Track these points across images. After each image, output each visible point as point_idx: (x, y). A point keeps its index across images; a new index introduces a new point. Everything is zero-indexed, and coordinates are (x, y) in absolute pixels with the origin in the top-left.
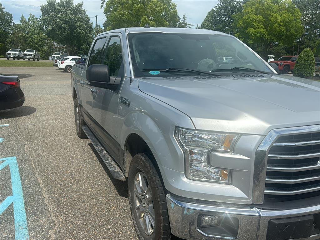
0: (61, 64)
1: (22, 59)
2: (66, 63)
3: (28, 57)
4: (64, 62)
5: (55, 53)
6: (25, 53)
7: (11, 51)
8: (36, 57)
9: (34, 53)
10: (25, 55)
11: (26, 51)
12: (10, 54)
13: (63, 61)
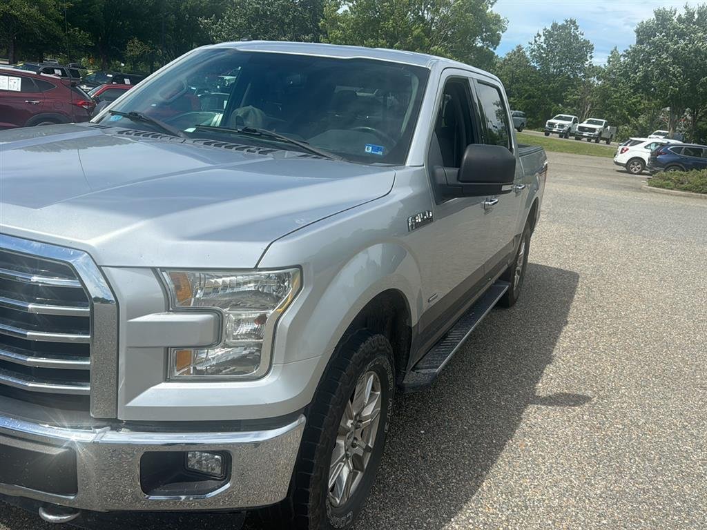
0: (622, 152)
1: (574, 138)
2: (633, 151)
3: (585, 134)
4: (627, 149)
5: (657, 131)
6: (584, 124)
7: (558, 118)
8: (602, 136)
9: (602, 126)
10: (582, 129)
11: (586, 122)
12: (552, 125)
13: (627, 147)
